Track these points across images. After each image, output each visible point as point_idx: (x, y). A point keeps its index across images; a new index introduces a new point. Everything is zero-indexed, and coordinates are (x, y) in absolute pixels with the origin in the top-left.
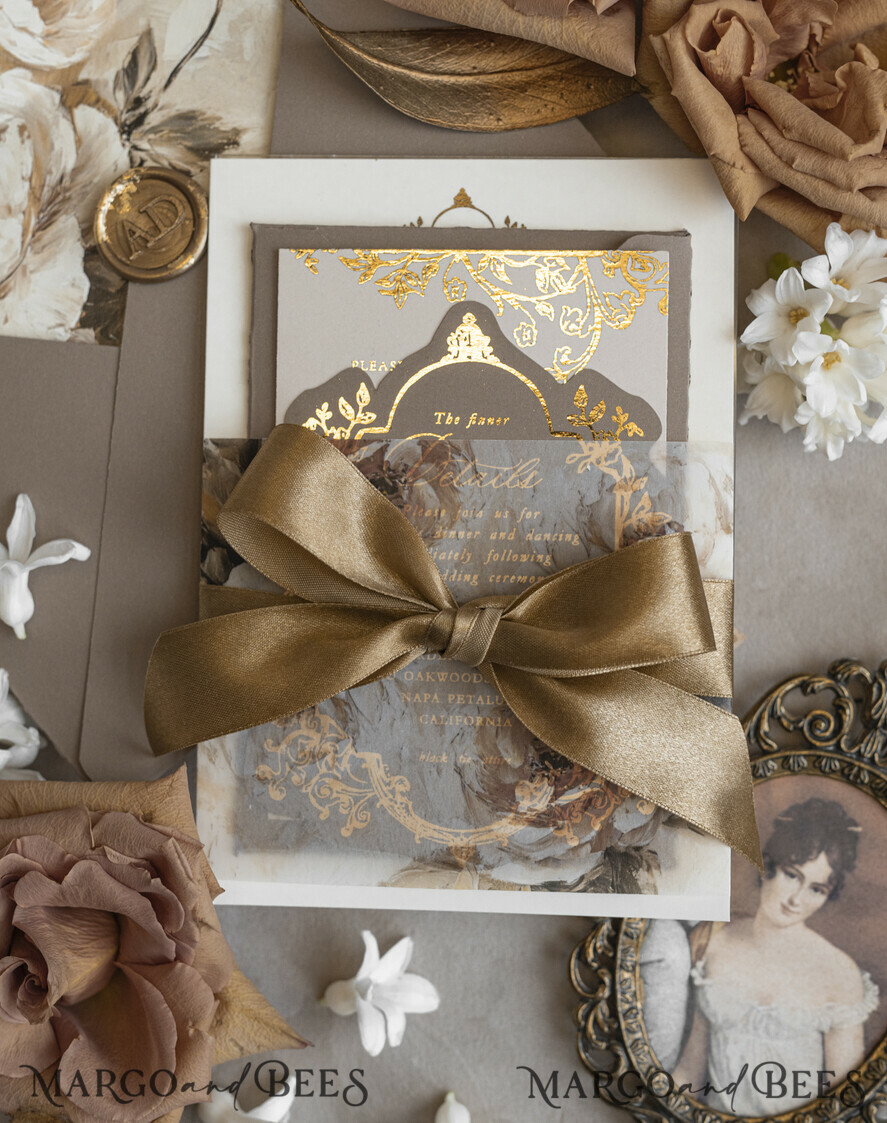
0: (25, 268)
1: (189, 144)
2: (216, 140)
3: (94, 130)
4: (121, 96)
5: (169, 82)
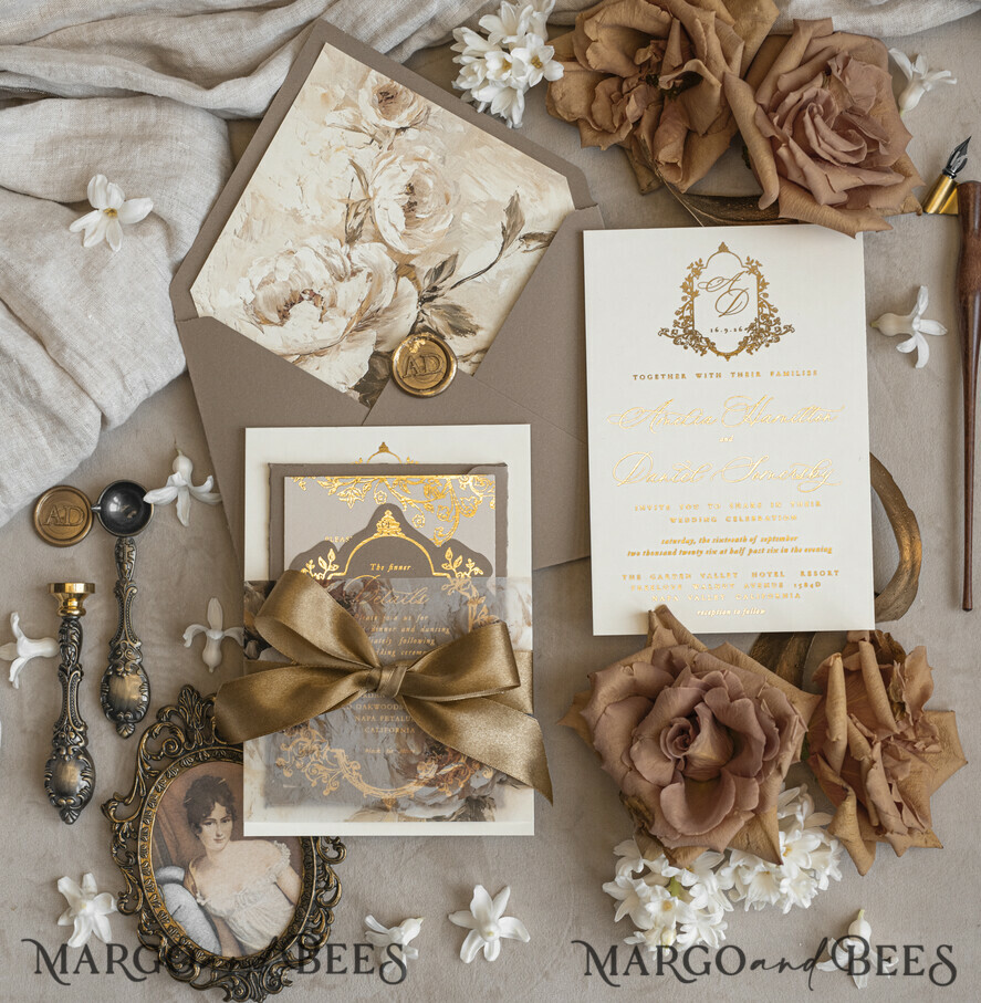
1: (451, 323)
2: (466, 328)
3: (406, 293)
4: (427, 282)
5: (455, 286)
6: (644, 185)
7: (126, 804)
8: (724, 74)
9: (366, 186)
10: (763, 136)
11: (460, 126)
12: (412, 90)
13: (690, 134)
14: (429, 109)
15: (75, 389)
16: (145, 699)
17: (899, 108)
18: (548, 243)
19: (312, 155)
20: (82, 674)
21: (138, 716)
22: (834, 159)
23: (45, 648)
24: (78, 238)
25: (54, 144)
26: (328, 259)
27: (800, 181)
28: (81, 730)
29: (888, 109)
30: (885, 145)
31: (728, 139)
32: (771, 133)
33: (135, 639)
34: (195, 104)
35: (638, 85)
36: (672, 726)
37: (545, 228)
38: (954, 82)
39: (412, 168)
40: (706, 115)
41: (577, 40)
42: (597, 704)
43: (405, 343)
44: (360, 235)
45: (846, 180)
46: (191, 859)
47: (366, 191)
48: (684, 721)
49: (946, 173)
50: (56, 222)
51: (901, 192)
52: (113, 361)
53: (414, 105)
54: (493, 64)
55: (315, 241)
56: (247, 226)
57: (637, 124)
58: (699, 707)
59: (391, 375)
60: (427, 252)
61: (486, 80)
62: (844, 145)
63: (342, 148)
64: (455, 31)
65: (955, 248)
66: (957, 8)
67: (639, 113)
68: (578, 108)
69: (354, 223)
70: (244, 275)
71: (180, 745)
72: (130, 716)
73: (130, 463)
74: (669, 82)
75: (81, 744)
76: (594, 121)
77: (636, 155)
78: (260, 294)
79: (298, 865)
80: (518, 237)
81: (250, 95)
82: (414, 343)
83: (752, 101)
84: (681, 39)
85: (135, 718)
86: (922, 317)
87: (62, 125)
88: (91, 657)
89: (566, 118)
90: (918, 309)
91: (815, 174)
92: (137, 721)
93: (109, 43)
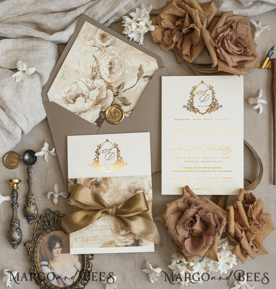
0: (90, 110)
1: (123, 102)
2: (127, 103)
3: (110, 94)
4: (116, 90)
5: (124, 91)
6: (179, 61)
7: (31, 243)
8: (201, 28)
9: (98, 63)
10: (213, 46)
11: (124, 45)
12: (111, 34)
13: (192, 46)
14: (116, 40)
15: (14, 123)
16: (36, 213)
17: (254, 37)
18: (151, 79)
19: (82, 54)
20: (18, 206)
21: (34, 218)
22: (234, 53)
23: (7, 198)
24: (14, 79)
25: (7, 52)
26: (87, 84)
27: (223, 60)
28: (18, 222)
29: (250, 38)
30: (249, 48)
31: (203, 47)
32: (215, 45)
33: (33, 196)
34: (47, 40)
35: (176, 32)
36: (188, 220)
37: (150, 74)
38: (270, 29)
39: (111, 57)
40: (196, 40)
41: (158, 19)
42: (167, 213)
43: (110, 108)
44: (96, 77)
45: (238, 59)
46: (50, 259)
47: (97, 64)
48: (192, 219)
49: (267, 56)
50: (8, 75)
51: (254, 62)
52: (25, 115)
53: (111, 38)
54: (134, 26)
55: (83, 79)
56: (63, 75)
57: (176, 43)
58: (197, 215)
59: (105, 118)
60: (116, 82)
61: (132, 31)
62: (236, 49)
63: (91, 52)
64: (123, 17)
65: (271, 78)
66: (270, 7)
67: (177, 40)
68: (159, 39)
69: (94, 74)
70: (63, 89)
71: (46, 226)
72: (32, 218)
73: (31, 145)
74: (185, 31)
75: (18, 226)
76: (164, 42)
77: (176, 52)
78: (67, 95)
79: (81, 260)
80: (142, 77)
81: (64, 37)
82: (112, 108)
83: (209, 36)
84: (189, 18)
85: (33, 218)
86: (261, 99)
87: (9, 47)
88: (21, 201)
89: (156, 42)
90: (259, 96)
91: (228, 57)
92: (34, 219)
93: (23, 22)
